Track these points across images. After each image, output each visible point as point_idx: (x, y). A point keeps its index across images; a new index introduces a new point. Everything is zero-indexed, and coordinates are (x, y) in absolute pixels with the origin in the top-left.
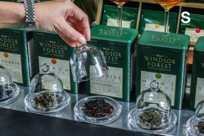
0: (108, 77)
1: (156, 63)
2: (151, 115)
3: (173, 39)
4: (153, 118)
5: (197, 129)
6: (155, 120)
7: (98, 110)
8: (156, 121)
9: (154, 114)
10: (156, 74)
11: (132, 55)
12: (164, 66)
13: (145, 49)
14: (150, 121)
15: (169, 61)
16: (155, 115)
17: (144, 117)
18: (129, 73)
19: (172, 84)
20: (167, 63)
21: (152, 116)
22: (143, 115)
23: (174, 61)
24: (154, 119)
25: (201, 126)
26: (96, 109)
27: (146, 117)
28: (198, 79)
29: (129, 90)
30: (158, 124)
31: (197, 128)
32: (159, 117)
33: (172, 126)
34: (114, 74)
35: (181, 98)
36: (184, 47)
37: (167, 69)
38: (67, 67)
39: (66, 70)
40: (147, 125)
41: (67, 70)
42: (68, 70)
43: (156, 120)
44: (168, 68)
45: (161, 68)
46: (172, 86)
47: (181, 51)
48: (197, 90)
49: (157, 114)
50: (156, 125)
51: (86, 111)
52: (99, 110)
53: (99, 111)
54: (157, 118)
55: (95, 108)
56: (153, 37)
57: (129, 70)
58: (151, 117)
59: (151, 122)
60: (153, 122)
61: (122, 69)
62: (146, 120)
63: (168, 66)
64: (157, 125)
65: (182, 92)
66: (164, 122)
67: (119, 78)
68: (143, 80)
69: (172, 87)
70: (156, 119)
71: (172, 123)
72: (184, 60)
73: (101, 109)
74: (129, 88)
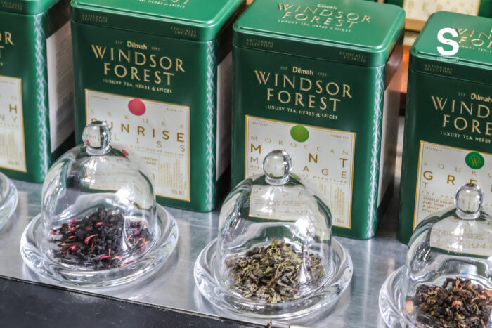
0: (142, 132)
1: (293, 92)
2: (267, 262)
3: (350, 17)
4: (273, 272)
5: (410, 312)
6: (280, 277)
7: (98, 243)
8: (284, 282)
9: (280, 258)
10: (291, 126)
11: (218, 67)
12: (318, 103)
13: (257, 47)
14: (264, 281)
15: (333, 89)
16: (282, 262)
17: (246, 268)
18: (210, 121)
19: (344, 160)
20: (324, 93)
21: (272, 266)
22: (242, 261)
23: (347, 88)
24: (276, 277)
25: (426, 301)
26: (90, 241)
27: (253, 268)
28: (423, 144)
29: (209, 175)
30: (287, 292)
31: (411, 307)
32: (292, 267)
33: (335, 297)
34: (163, 124)
35: (372, 202)
36: (379, 45)
37: (324, 112)
38: (12, 97)
39: (11, 109)
40: (253, 296)
41: (13, 106)
42: (16, 109)
43: (284, 278)
44: (329, 110)
45: (307, 108)
46: (343, 166)
47: (368, 58)
48: (421, 179)
49: (287, 259)
50: (281, 295)
51: (59, 245)
52: (101, 245)
53: (100, 248)
54: (287, 272)
55: (89, 238)
56: (289, 10)
57: (211, 113)
58: (269, 269)
59: (265, 284)
60: (274, 286)
61: (185, 110)
62: (252, 279)
63: (330, 104)
64: (283, 296)
65: (373, 184)
66: (308, 284)
67: (178, 137)
68: (252, 146)
69: (344, 169)
70: (283, 273)
71: (337, 285)
72: (379, 87)
73: (110, 241)
74: (210, 170)
